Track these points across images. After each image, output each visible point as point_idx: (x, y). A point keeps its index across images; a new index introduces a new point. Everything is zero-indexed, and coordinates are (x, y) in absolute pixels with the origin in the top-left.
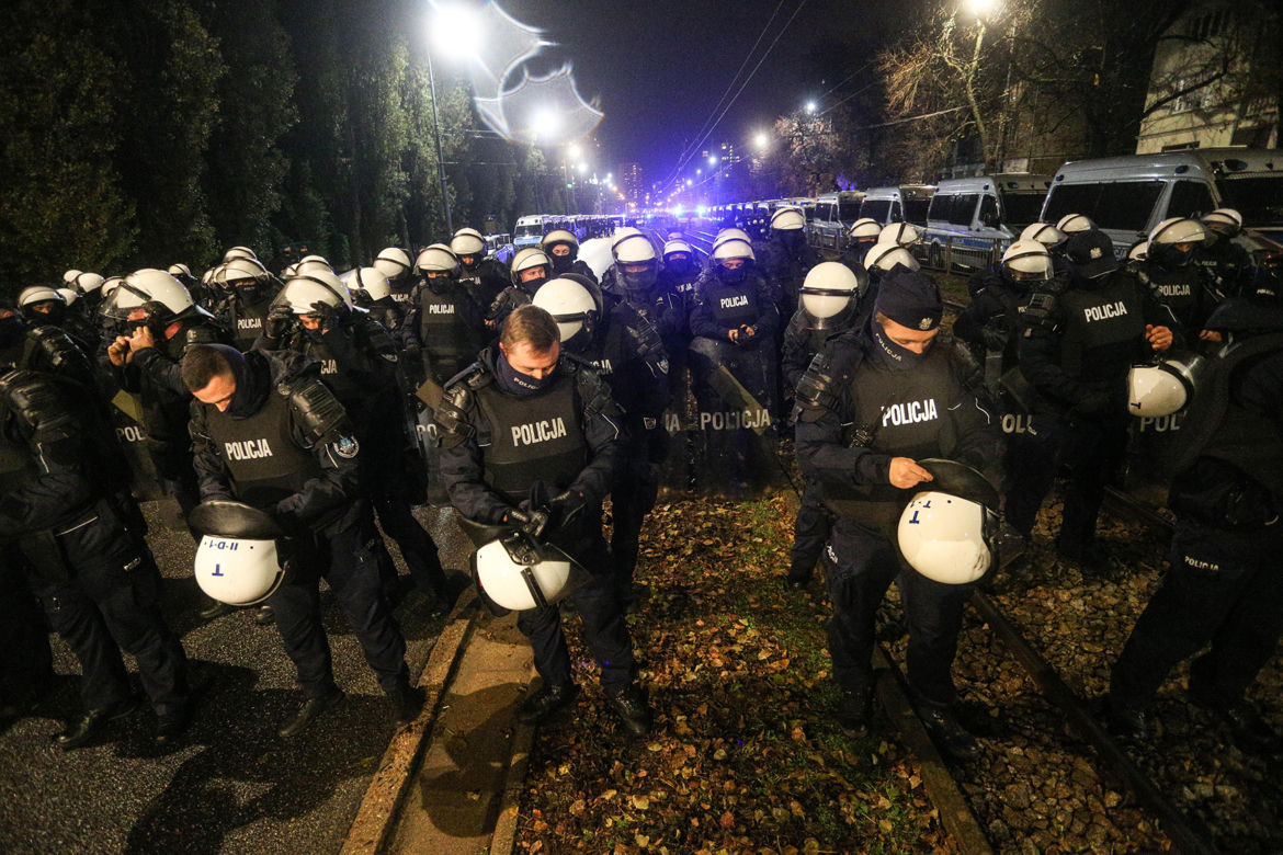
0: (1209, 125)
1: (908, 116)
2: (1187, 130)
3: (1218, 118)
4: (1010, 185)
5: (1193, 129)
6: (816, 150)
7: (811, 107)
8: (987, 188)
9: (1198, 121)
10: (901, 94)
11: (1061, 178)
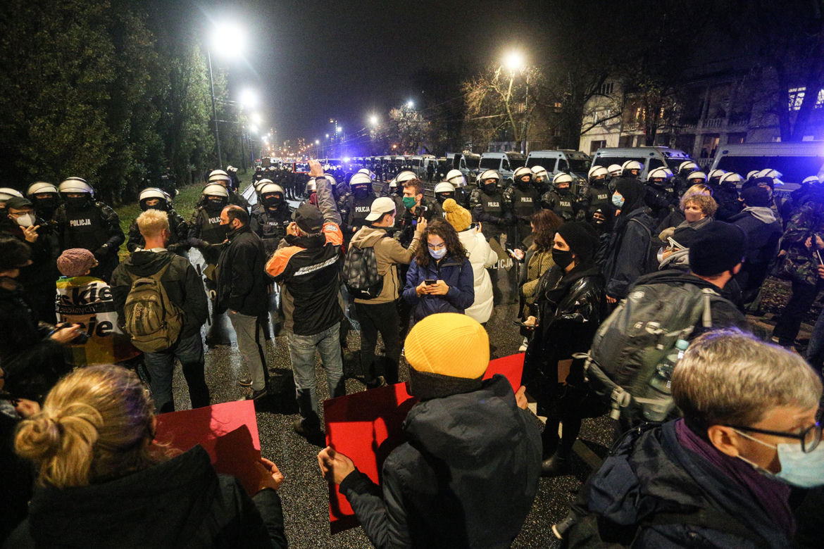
0: (609, 133)
1: (478, 116)
2: (601, 134)
3: (612, 131)
4: (571, 155)
5: (603, 134)
6: (416, 128)
7: (410, 104)
8: (560, 156)
9: (605, 131)
10: (474, 104)
11: (599, 154)
